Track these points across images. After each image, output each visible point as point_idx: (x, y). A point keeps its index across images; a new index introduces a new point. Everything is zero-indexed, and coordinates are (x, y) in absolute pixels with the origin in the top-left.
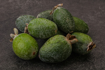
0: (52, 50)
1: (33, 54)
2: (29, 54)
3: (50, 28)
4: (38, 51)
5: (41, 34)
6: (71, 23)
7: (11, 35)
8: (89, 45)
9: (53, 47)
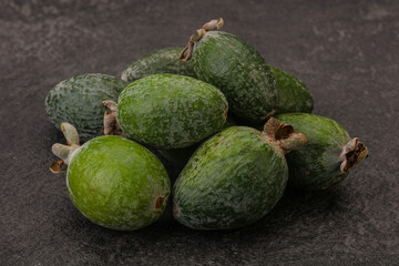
0: (226, 180)
3: (206, 103)
7: (57, 148)
8: (344, 152)
9: (228, 169)
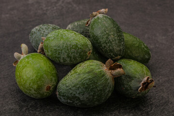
0: (77, 84)
1: (47, 90)
2: (39, 88)
3: (79, 46)
4: (55, 84)
5: (64, 55)
6: (117, 42)
7: (16, 54)
8: (143, 82)
9: (80, 79)
